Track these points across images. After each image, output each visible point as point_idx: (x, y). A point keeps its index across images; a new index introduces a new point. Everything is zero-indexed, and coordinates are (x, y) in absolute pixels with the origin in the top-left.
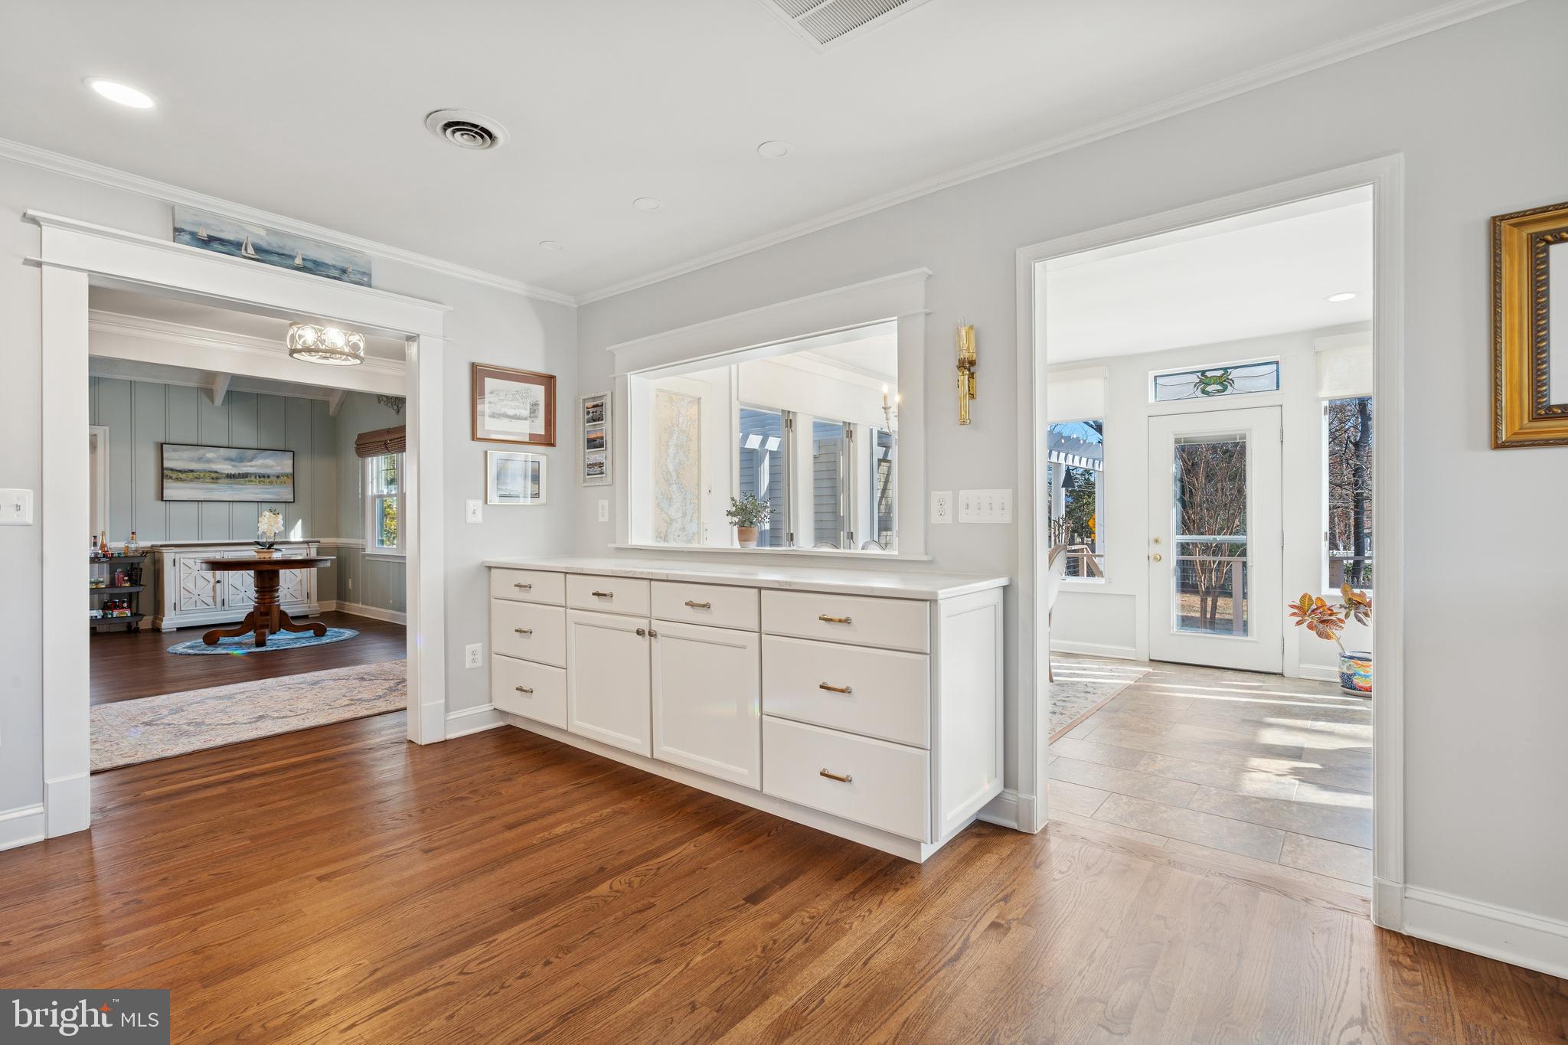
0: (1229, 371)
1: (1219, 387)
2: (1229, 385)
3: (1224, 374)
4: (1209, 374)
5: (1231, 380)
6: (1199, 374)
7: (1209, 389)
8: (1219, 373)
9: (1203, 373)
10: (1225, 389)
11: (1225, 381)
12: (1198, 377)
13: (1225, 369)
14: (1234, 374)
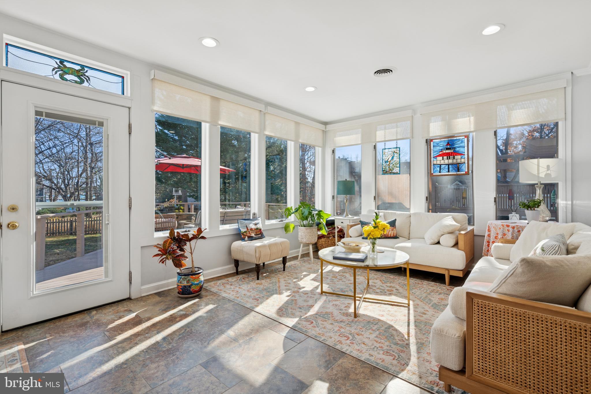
0: (86, 69)
1: (76, 79)
2: (85, 80)
3: (81, 70)
4: (68, 65)
5: (87, 77)
6: (58, 61)
7: (67, 77)
8: (78, 68)
9: (62, 62)
10: (82, 82)
11: (82, 75)
12: (56, 62)
13: (83, 67)
14: (90, 73)
